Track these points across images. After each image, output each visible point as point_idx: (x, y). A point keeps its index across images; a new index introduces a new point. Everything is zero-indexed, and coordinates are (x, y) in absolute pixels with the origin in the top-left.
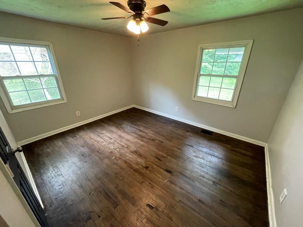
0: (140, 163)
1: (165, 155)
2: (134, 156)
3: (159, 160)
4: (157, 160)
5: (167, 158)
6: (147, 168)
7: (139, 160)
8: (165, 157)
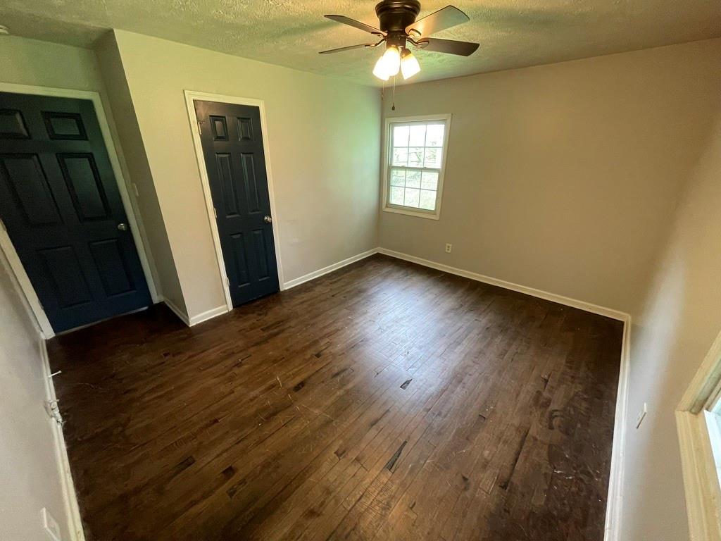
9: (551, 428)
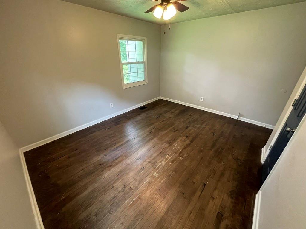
2: (175, 143)
6: (187, 136)
7: (180, 140)
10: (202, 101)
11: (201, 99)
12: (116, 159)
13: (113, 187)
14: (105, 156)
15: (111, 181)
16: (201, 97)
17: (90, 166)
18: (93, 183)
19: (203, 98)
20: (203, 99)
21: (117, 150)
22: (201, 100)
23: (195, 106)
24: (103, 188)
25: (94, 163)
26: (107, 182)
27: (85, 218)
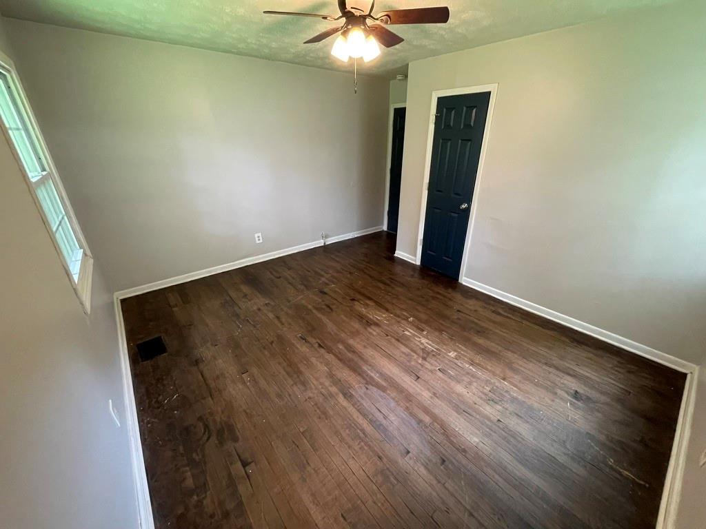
0: (362, 306)
1: (315, 311)
2: (371, 317)
3: (329, 307)
4: (333, 307)
5: (313, 307)
6: (353, 300)
7: (363, 310)
8: (317, 309)
9: (200, 419)
10: (261, 241)
11: (257, 239)
12: (420, 422)
13: (499, 420)
14: (408, 452)
15: (487, 426)
16: (256, 235)
17: (452, 495)
18: (505, 469)
19: (260, 234)
20: (261, 238)
21: (384, 422)
22: (258, 242)
23: (249, 261)
24: (508, 442)
25: (439, 482)
26: (490, 434)
27: (579, 463)
